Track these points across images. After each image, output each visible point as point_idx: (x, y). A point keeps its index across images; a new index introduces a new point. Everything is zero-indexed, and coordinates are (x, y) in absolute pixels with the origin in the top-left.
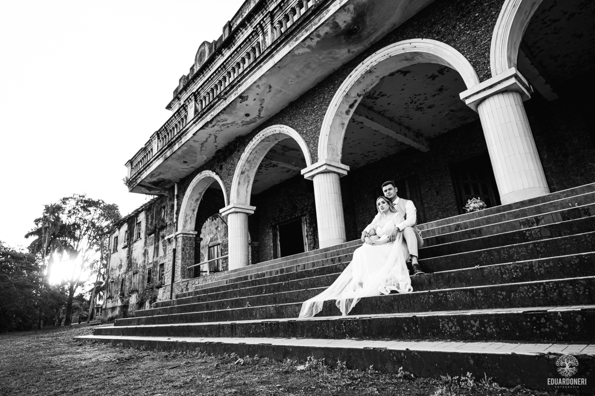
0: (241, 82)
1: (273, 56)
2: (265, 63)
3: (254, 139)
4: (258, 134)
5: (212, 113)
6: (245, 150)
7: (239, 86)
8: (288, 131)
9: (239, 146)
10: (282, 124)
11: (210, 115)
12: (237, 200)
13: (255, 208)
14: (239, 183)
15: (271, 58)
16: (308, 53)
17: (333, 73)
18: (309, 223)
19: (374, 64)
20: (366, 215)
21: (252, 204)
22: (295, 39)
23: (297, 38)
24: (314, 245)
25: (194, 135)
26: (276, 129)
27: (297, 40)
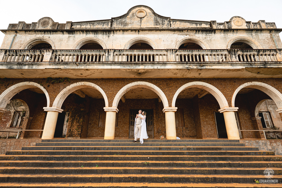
0: (91, 65)
1: (111, 65)
2: (106, 65)
3: (77, 83)
4: (81, 82)
5: (65, 66)
6: (70, 85)
7: (89, 65)
8: (99, 88)
9: (66, 81)
10: (96, 84)
11: (63, 66)
12: (57, 106)
13: (63, 110)
14: (60, 98)
15: (110, 65)
16: (124, 71)
17: (125, 78)
18: (71, 116)
19: (140, 84)
20: (94, 117)
21: (62, 108)
22: (123, 66)
23: (124, 66)
24: (71, 126)
25: (45, 69)
26: (92, 85)
27: (124, 67)
